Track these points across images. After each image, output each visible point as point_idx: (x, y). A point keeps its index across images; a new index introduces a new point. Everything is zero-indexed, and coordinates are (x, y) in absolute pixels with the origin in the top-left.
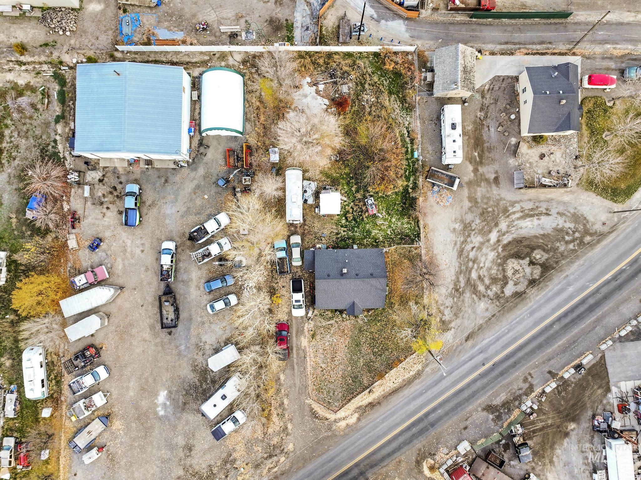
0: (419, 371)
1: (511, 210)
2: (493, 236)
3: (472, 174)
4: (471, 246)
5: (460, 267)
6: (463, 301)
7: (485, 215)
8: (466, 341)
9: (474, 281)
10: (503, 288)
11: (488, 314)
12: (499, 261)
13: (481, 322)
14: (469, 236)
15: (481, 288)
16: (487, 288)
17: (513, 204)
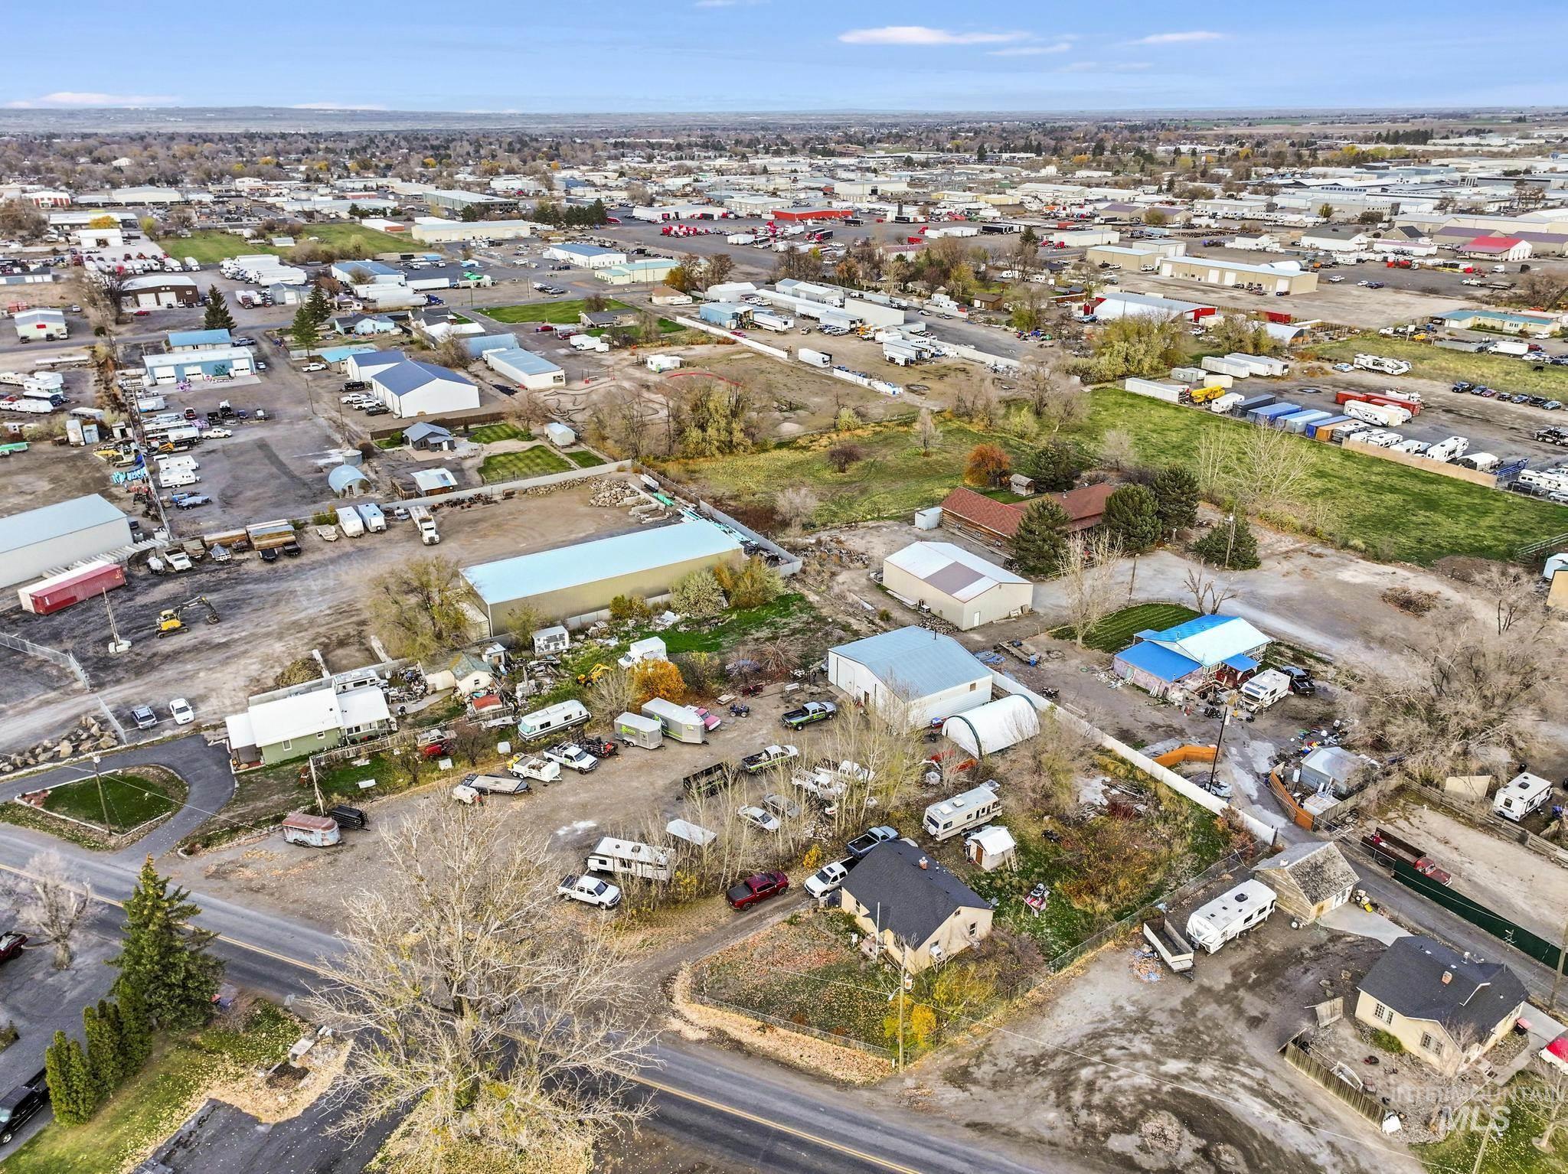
0: (850, 1082)
1: (1242, 1066)
2: (1173, 1066)
3: (1222, 987)
4: (1125, 1043)
5: (1074, 1048)
6: (1029, 1082)
7: (1191, 1036)
8: (968, 1125)
9: (1078, 1079)
10: (1113, 1130)
11: (1047, 1135)
12: (1149, 1098)
13: (1022, 1130)
14: (1135, 1032)
15: (1077, 1097)
16: (1088, 1106)
17: (1253, 1063)
